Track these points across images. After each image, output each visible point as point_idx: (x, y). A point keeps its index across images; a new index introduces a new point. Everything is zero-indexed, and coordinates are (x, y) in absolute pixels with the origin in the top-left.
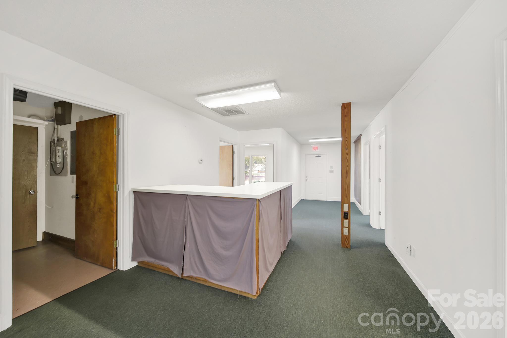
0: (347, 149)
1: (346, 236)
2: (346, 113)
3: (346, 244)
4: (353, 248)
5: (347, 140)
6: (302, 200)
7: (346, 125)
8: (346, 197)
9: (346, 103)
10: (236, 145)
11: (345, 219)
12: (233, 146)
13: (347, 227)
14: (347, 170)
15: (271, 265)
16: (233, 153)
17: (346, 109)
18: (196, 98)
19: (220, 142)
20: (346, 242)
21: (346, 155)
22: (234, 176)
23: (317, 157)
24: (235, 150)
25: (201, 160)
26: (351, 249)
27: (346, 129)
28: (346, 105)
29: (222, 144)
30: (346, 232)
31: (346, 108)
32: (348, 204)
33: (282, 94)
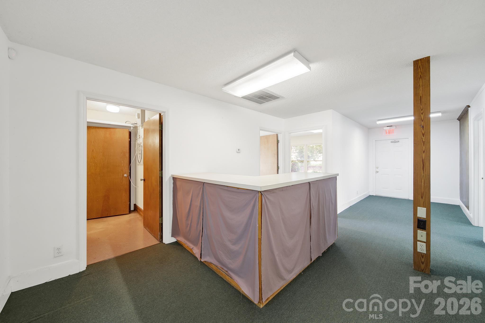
0: (423, 127)
1: (423, 255)
2: (420, 74)
3: (423, 266)
4: (435, 275)
5: (422, 114)
6: (370, 195)
7: (421, 92)
8: (422, 198)
9: (421, 59)
10: (281, 133)
11: (420, 229)
12: (277, 134)
13: (424, 242)
14: (423, 158)
15: (290, 272)
16: (278, 142)
17: (421, 68)
18: (222, 89)
19: (260, 131)
20: (423, 263)
21: (422, 136)
22: (279, 165)
23: (393, 143)
24: (279, 139)
25: (239, 150)
26: (432, 276)
27: (421, 97)
28: (420, 62)
29: (263, 133)
30: (422, 248)
31: (421, 66)
32: (426, 208)
33: (311, 65)
